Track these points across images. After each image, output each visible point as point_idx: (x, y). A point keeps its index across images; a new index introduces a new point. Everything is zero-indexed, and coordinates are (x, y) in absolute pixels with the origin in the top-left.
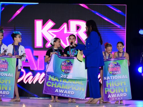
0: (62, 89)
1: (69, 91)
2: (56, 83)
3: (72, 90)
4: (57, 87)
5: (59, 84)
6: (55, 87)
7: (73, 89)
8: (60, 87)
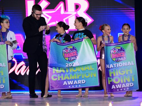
0: (71, 80)
1: (79, 81)
2: (62, 75)
3: (83, 79)
4: (65, 79)
5: (66, 75)
6: (62, 79)
7: (83, 77)
8: (68, 79)
